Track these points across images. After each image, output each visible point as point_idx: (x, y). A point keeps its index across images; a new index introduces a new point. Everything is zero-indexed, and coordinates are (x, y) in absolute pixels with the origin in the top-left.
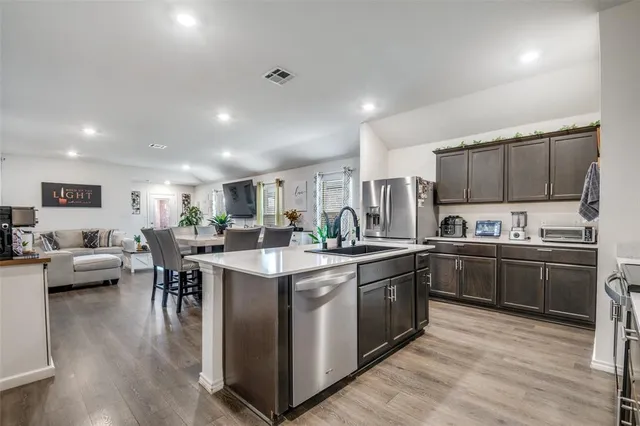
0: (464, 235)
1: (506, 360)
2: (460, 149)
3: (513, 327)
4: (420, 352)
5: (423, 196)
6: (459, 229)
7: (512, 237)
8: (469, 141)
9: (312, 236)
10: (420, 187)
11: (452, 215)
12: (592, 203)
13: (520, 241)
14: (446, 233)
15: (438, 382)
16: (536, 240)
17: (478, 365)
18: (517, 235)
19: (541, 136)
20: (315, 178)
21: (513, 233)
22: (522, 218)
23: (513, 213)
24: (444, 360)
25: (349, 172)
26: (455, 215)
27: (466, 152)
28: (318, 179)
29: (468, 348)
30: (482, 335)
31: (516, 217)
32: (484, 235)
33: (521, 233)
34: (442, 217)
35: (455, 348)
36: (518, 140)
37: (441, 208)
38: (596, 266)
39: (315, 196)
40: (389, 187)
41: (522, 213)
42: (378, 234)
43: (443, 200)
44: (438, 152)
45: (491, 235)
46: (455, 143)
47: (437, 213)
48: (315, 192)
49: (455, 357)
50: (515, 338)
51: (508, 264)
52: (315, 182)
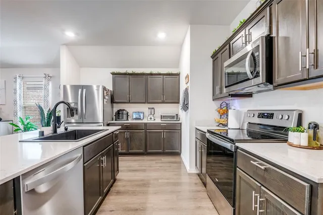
0: (127, 120)
1: (160, 181)
2: (125, 74)
3: (154, 162)
4: (118, 193)
5: (106, 97)
6: (125, 116)
7: (149, 119)
8: (130, 71)
9: (12, 124)
10: (105, 92)
11: (121, 109)
12: (186, 104)
13: (152, 121)
14: (119, 118)
15: (137, 210)
16: (158, 120)
17: (151, 189)
18: (151, 118)
19: (160, 74)
20: (16, 78)
21: (149, 117)
22: (153, 110)
23: (149, 108)
24: (134, 193)
25: (48, 77)
26: (123, 109)
27: (128, 76)
28: (19, 80)
29: (142, 180)
30: (144, 171)
31: (150, 110)
32: (136, 119)
33: (152, 117)
34: (115, 110)
35: (137, 183)
36: (151, 74)
37: (114, 105)
38: (181, 130)
39: (15, 93)
40: (84, 90)
41: (153, 108)
42: (73, 121)
43: (116, 101)
44: (113, 74)
45: (140, 119)
46: (123, 71)
47: (112, 107)
48: (15, 90)
49: (138, 189)
50: (158, 168)
51: (149, 132)
52: (15, 82)
